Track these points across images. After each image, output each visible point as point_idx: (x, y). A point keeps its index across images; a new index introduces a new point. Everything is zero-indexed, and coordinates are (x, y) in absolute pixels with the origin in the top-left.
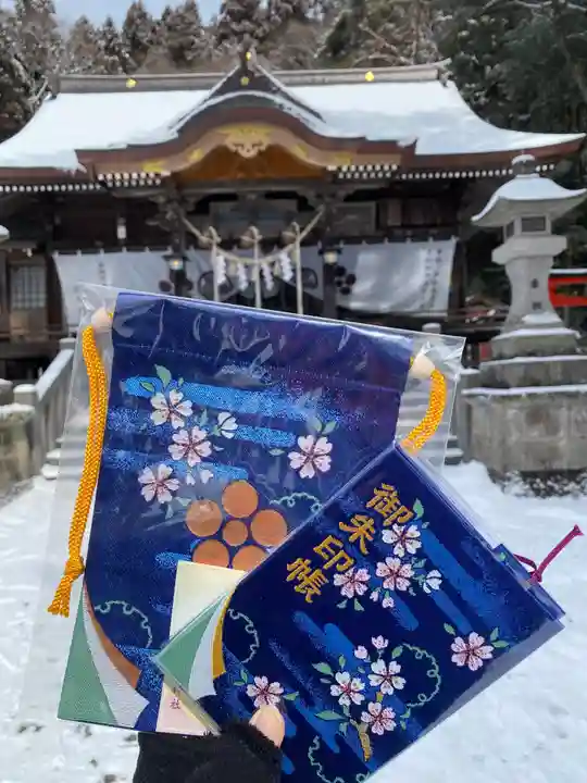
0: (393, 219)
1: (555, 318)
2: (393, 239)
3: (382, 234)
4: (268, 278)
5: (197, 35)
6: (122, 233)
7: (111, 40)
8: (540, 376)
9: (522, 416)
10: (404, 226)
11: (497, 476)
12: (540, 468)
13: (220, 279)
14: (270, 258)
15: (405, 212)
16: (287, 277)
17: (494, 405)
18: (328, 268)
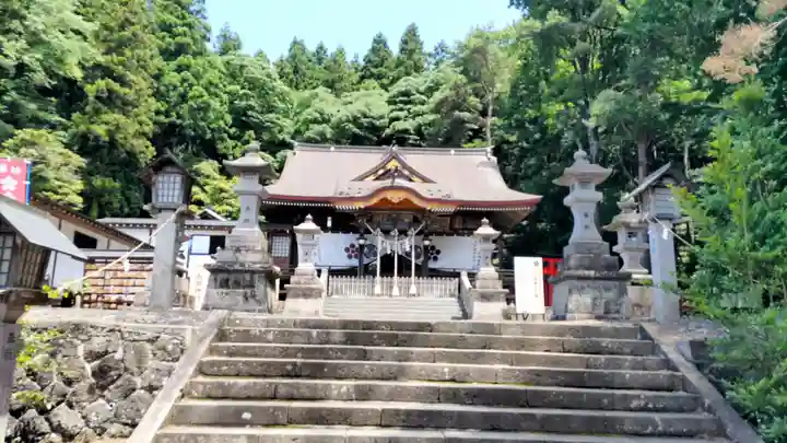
0: (457, 226)
2: (459, 234)
3: (453, 232)
4: (400, 250)
6: (329, 224)
10: (464, 229)
13: (379, 249)
14: (401, 241)
15: (464, 222)
16: (408, 250)
18: (426, 247)
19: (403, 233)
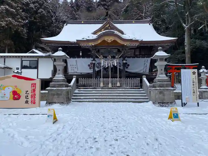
0: (137, 53)
1: (165, 76)
2: (137, 57)
3: (135, 56)
4: (112, 65)
5: (93, 4)
6: (81, 54)
7: (72, 5)
8: (162, 86)
9: (158, 93)
10: (139, 55)
11: (154, 103)
12: (162, 102)
13: (102, 65)
14: (112, 61)
15: (140, 52)
16: (115, 65)
17: (154, 91)
18: (123, 63)
19: (114, 57)
